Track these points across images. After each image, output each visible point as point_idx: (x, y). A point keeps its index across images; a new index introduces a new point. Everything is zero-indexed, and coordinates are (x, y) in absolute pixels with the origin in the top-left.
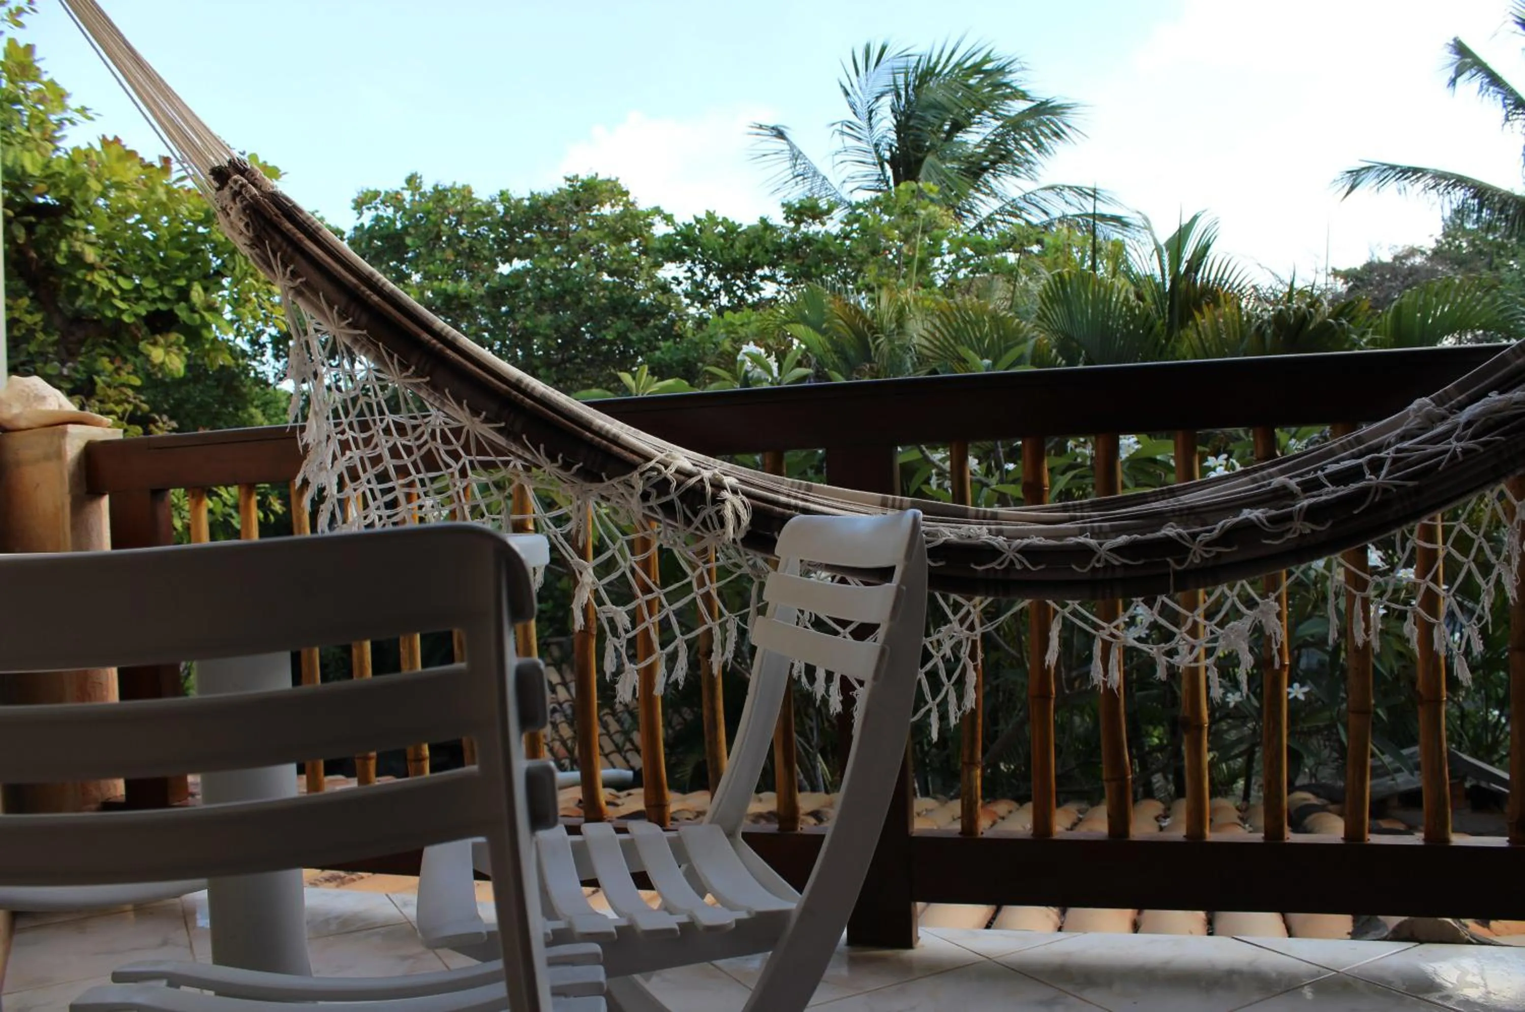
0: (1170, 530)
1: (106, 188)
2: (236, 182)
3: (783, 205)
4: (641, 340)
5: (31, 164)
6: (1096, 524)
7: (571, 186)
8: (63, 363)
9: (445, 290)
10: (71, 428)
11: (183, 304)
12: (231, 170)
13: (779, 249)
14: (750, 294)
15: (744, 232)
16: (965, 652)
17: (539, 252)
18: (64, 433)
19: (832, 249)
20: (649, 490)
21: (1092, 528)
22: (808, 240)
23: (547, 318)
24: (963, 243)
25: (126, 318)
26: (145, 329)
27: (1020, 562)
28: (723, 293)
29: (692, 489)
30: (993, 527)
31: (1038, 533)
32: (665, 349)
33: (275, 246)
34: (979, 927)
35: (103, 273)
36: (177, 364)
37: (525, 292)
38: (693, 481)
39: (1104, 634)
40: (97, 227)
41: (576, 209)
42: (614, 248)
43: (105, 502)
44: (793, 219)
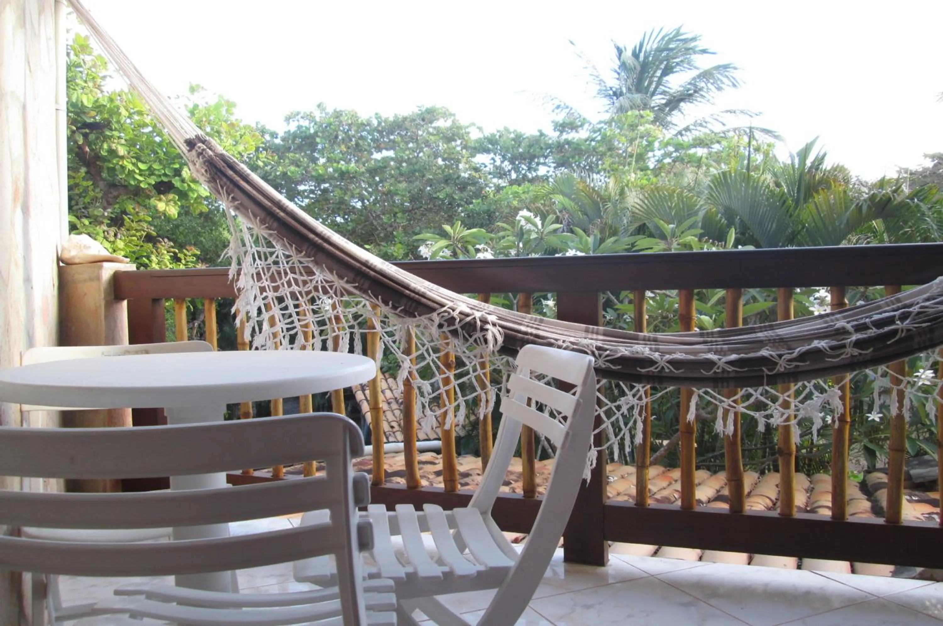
0: (764, 353)
1: (131, 114)
2: (199, 147)
3: (553, 122)
4: (461, 199)
5: (87, 101)
6: (719, 346)
7: (420, 110)
8: (105, 209)
9: (341, 168)
10: (105, 264)
11: (177, 178)
12: (196, 141)
13: (549, 146)
14: (530, 173)
15: (527, 137)
16: (636, 411)
17: (399, 146)
18: (101, 267)
19: (583, 148)
20: (442, 322)
21: (716, 348)
22: (568, 142)
23: (404, 185)
24: (668, 144)
25: (142, 185)
26: (154, 192)
27: (668, 368)
28: (513, 172)
29: (468, 323)
30: (653, 346)
31: (681, 351)
32: (476, 204)
33: (222, 183)
34: (648, 556)
35: (129, 160)
36: (173, 211)
37: (390, 170)
38: (469, 319)
39: (725, 405)
40: (126, 135)
41: (422, 123)
42: (445, 146)
43: (125, 303)
44: (558, 130)
